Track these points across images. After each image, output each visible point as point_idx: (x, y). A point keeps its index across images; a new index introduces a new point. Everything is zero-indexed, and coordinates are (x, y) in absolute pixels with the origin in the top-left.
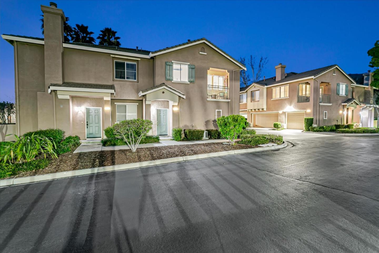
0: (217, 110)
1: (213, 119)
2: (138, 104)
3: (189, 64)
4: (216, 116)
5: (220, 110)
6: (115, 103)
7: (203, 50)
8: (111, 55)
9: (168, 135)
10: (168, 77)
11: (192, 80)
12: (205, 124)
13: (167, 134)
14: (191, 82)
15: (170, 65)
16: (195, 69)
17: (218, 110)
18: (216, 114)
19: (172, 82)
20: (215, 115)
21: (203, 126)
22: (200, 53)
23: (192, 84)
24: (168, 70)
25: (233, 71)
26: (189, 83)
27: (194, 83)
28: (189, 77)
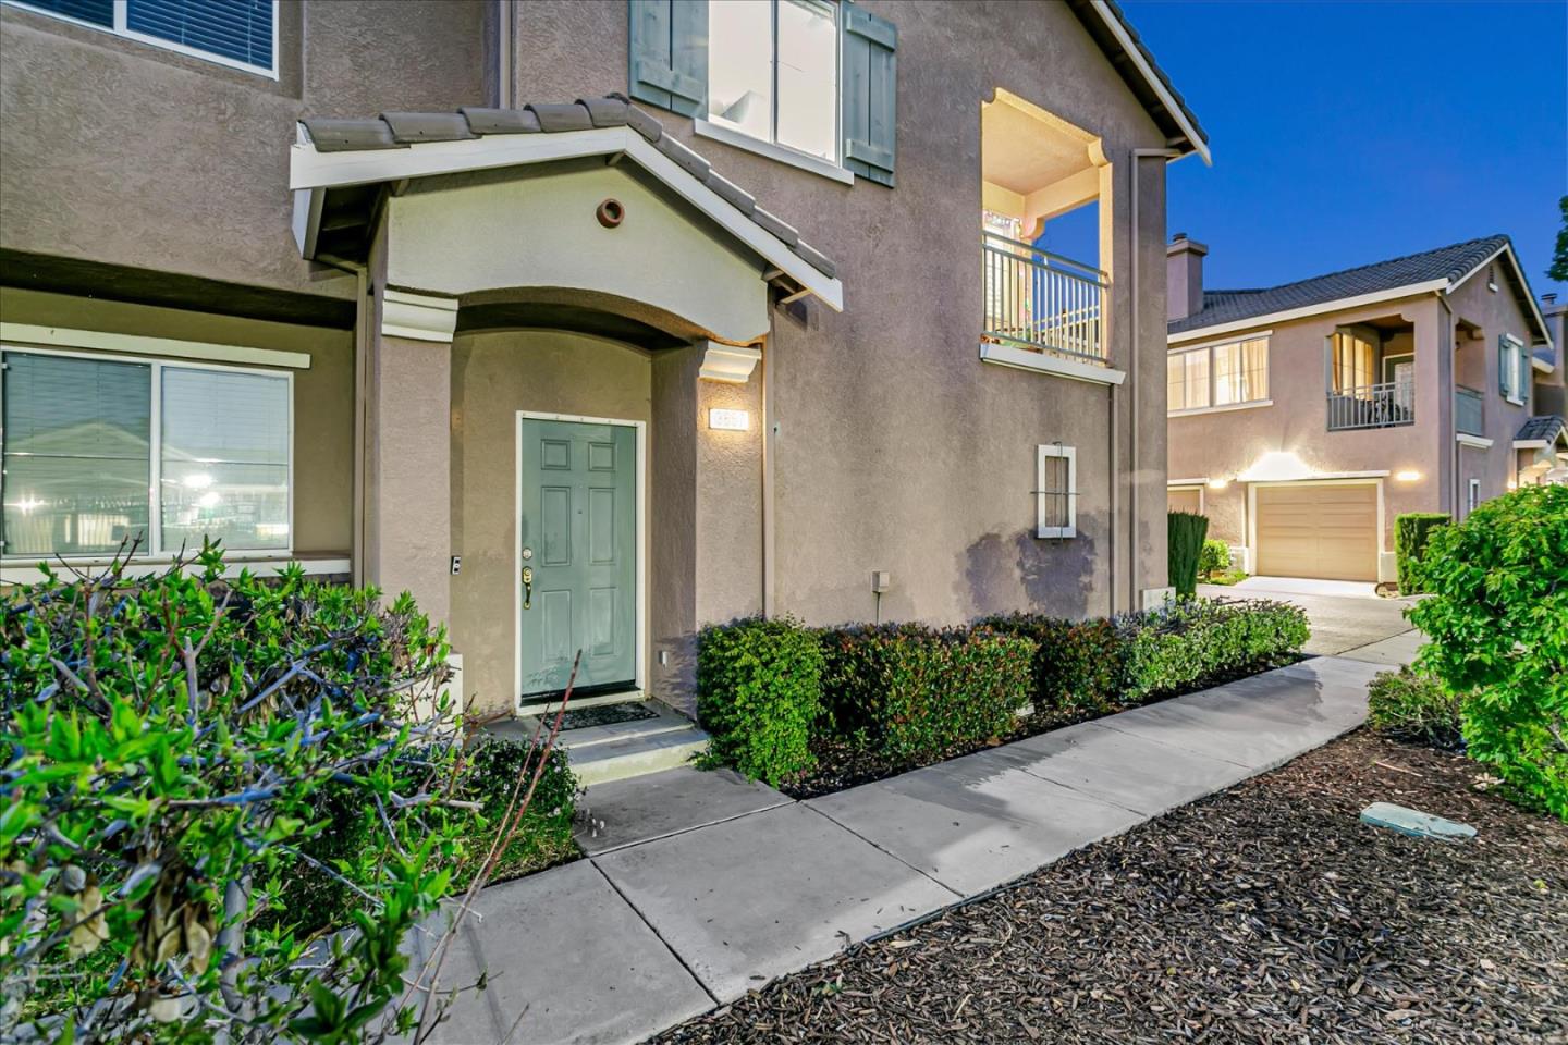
0: (1046, 450)
1: (1021, 524)
2: (303, 361)
4: (1042, 498)
5: (1065, 451)
9: (642, 682)
10: (652, 68)
11: (873, 153)
12: (967, 564)
13: (624, 677)
14: (870, 174)
16: (895, 58)
17: (1053, 451)
18: (1042, 487)
19: (700, 127)
20: (1035, 493)
21: (956, 587)
23: (865, 198)
25: (1139, 152)
26: (848, 177)
27: (891, 184)
28: (852, 122)
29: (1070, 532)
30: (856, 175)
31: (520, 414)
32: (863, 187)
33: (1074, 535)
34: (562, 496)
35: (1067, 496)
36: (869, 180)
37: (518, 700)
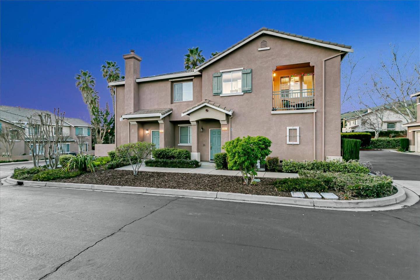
3: (242, 68)
4: (288, 138)
5: (294, 128)
6: (179, 125)
7: (264, 45)
8: (170, 80)
10: (215, 91)
11: (246, 89)
14: (245, 92)
15: (217, 77)
16: (251, 74)
17: (291, 128)
18: (288, 134)
19: (221, 95)
20: (286, 136)
22: (259, 49)
23: (247, 95)
24: (216, 83)
25: (324, 60)
27: (251, 92)
28: (243, 86)
29: (298, 143)
30: (244, 93)
31: (210, 129)
32: (245, 94)
33: (299, 143)
34: (215, 138)
35: (296, 136)
36: (247, 93)
37: (210, 159)
